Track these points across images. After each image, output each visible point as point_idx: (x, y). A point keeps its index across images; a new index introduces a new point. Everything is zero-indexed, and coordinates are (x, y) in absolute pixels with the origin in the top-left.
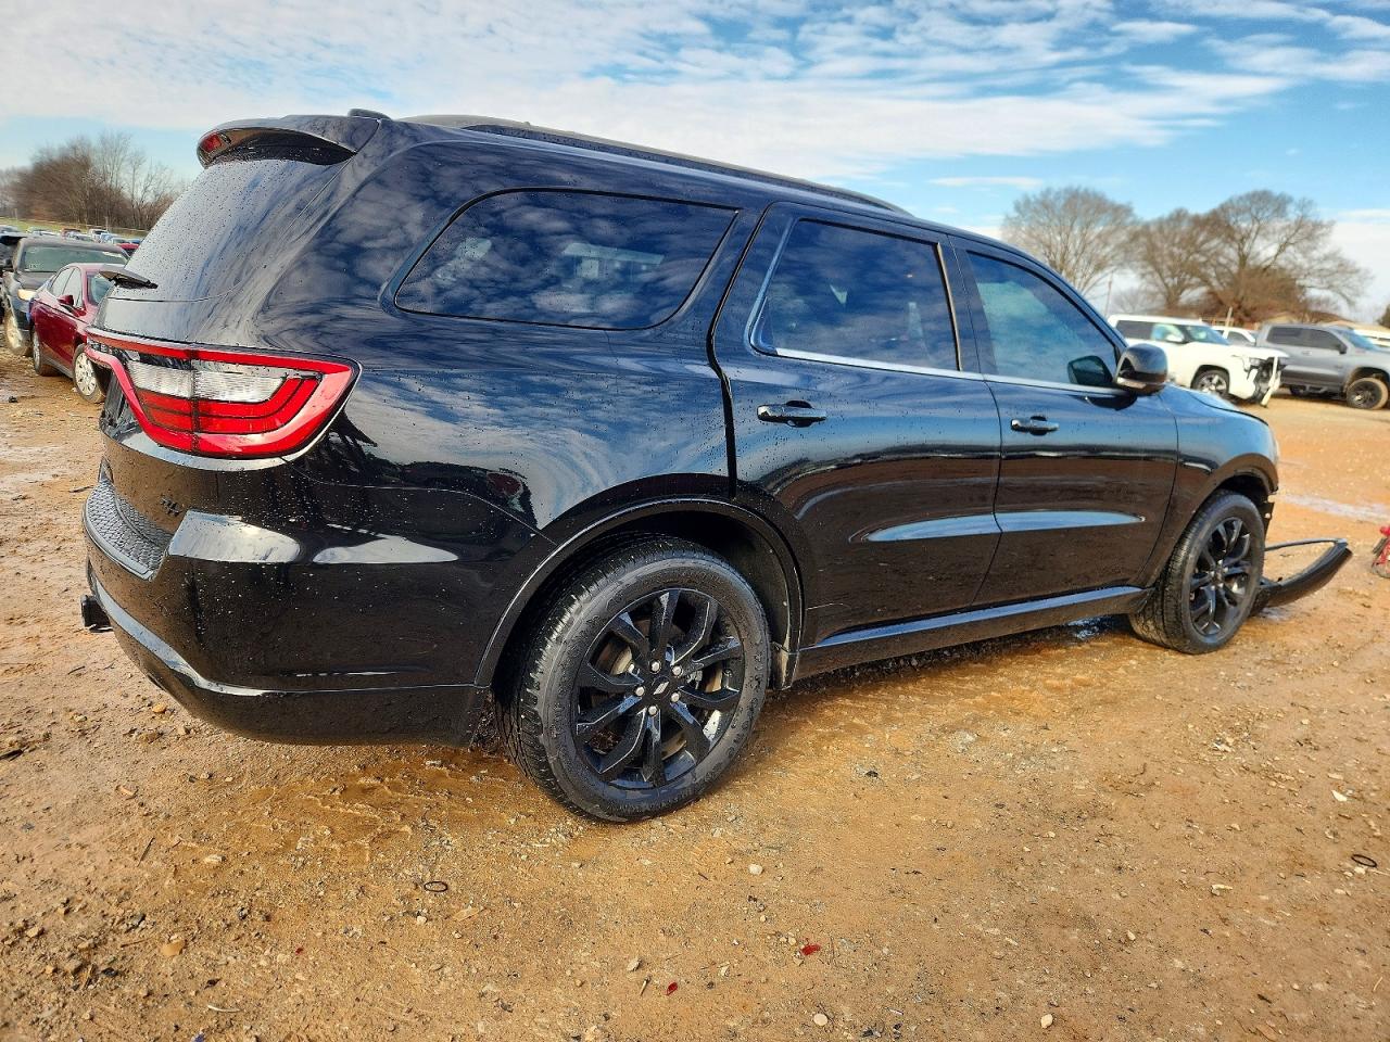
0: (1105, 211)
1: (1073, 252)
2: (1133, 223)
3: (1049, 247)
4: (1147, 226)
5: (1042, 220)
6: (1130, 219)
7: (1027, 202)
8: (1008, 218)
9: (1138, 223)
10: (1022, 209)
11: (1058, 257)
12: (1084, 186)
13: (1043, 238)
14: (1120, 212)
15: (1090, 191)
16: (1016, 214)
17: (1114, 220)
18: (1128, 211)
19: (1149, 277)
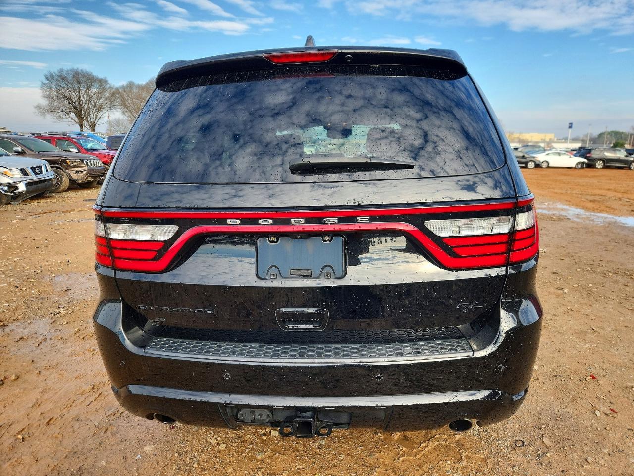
0: (95, 81)
1: (84, 101)
2: (110, 88)
3: (71, 99)
4: (117, 89)
5: (62, 85)
6: (108, 86)
7: (52, 76)
8: (43, 84)
9: (113, 88)
10: (50, 79)
11: (77, 104)
12: (80, 69)
13: (66, 95)
14: (102, 82)
15: (84, 71)
16: (47, 82)
17: (101, 86)
18: (106, 82)
19: (126, 113)
